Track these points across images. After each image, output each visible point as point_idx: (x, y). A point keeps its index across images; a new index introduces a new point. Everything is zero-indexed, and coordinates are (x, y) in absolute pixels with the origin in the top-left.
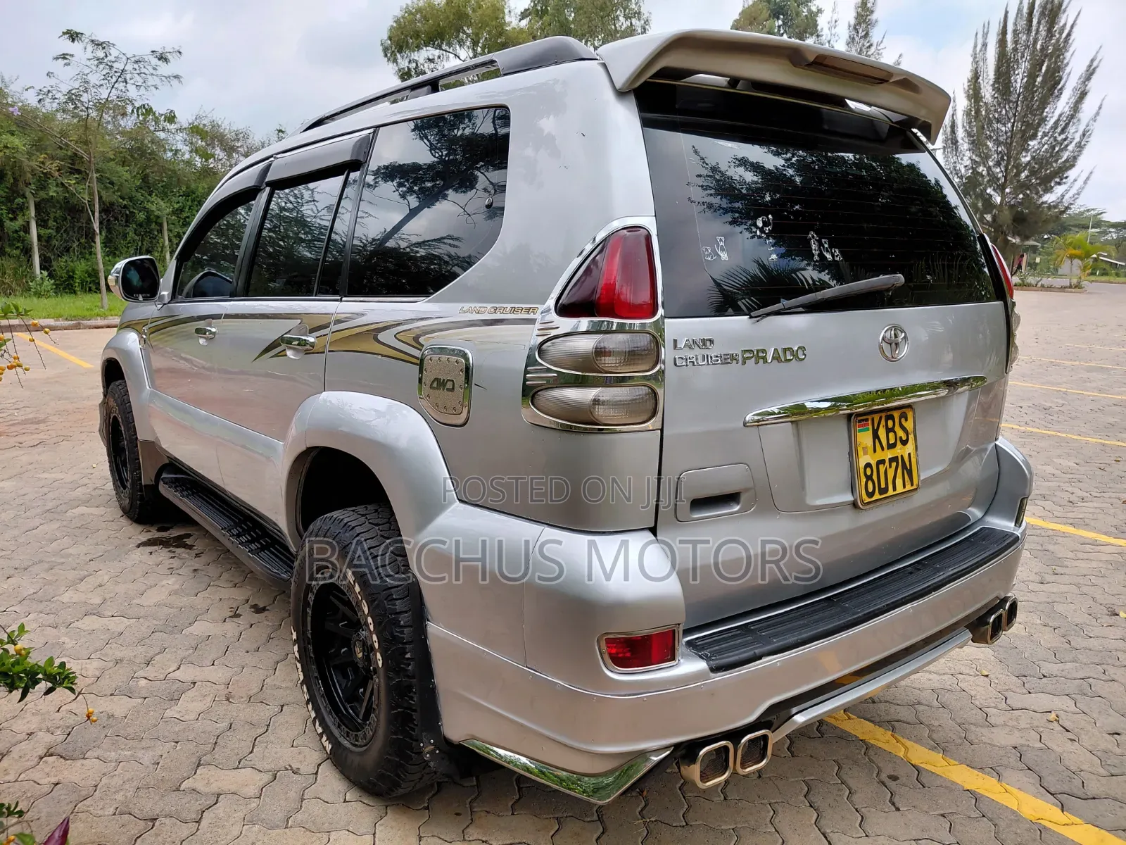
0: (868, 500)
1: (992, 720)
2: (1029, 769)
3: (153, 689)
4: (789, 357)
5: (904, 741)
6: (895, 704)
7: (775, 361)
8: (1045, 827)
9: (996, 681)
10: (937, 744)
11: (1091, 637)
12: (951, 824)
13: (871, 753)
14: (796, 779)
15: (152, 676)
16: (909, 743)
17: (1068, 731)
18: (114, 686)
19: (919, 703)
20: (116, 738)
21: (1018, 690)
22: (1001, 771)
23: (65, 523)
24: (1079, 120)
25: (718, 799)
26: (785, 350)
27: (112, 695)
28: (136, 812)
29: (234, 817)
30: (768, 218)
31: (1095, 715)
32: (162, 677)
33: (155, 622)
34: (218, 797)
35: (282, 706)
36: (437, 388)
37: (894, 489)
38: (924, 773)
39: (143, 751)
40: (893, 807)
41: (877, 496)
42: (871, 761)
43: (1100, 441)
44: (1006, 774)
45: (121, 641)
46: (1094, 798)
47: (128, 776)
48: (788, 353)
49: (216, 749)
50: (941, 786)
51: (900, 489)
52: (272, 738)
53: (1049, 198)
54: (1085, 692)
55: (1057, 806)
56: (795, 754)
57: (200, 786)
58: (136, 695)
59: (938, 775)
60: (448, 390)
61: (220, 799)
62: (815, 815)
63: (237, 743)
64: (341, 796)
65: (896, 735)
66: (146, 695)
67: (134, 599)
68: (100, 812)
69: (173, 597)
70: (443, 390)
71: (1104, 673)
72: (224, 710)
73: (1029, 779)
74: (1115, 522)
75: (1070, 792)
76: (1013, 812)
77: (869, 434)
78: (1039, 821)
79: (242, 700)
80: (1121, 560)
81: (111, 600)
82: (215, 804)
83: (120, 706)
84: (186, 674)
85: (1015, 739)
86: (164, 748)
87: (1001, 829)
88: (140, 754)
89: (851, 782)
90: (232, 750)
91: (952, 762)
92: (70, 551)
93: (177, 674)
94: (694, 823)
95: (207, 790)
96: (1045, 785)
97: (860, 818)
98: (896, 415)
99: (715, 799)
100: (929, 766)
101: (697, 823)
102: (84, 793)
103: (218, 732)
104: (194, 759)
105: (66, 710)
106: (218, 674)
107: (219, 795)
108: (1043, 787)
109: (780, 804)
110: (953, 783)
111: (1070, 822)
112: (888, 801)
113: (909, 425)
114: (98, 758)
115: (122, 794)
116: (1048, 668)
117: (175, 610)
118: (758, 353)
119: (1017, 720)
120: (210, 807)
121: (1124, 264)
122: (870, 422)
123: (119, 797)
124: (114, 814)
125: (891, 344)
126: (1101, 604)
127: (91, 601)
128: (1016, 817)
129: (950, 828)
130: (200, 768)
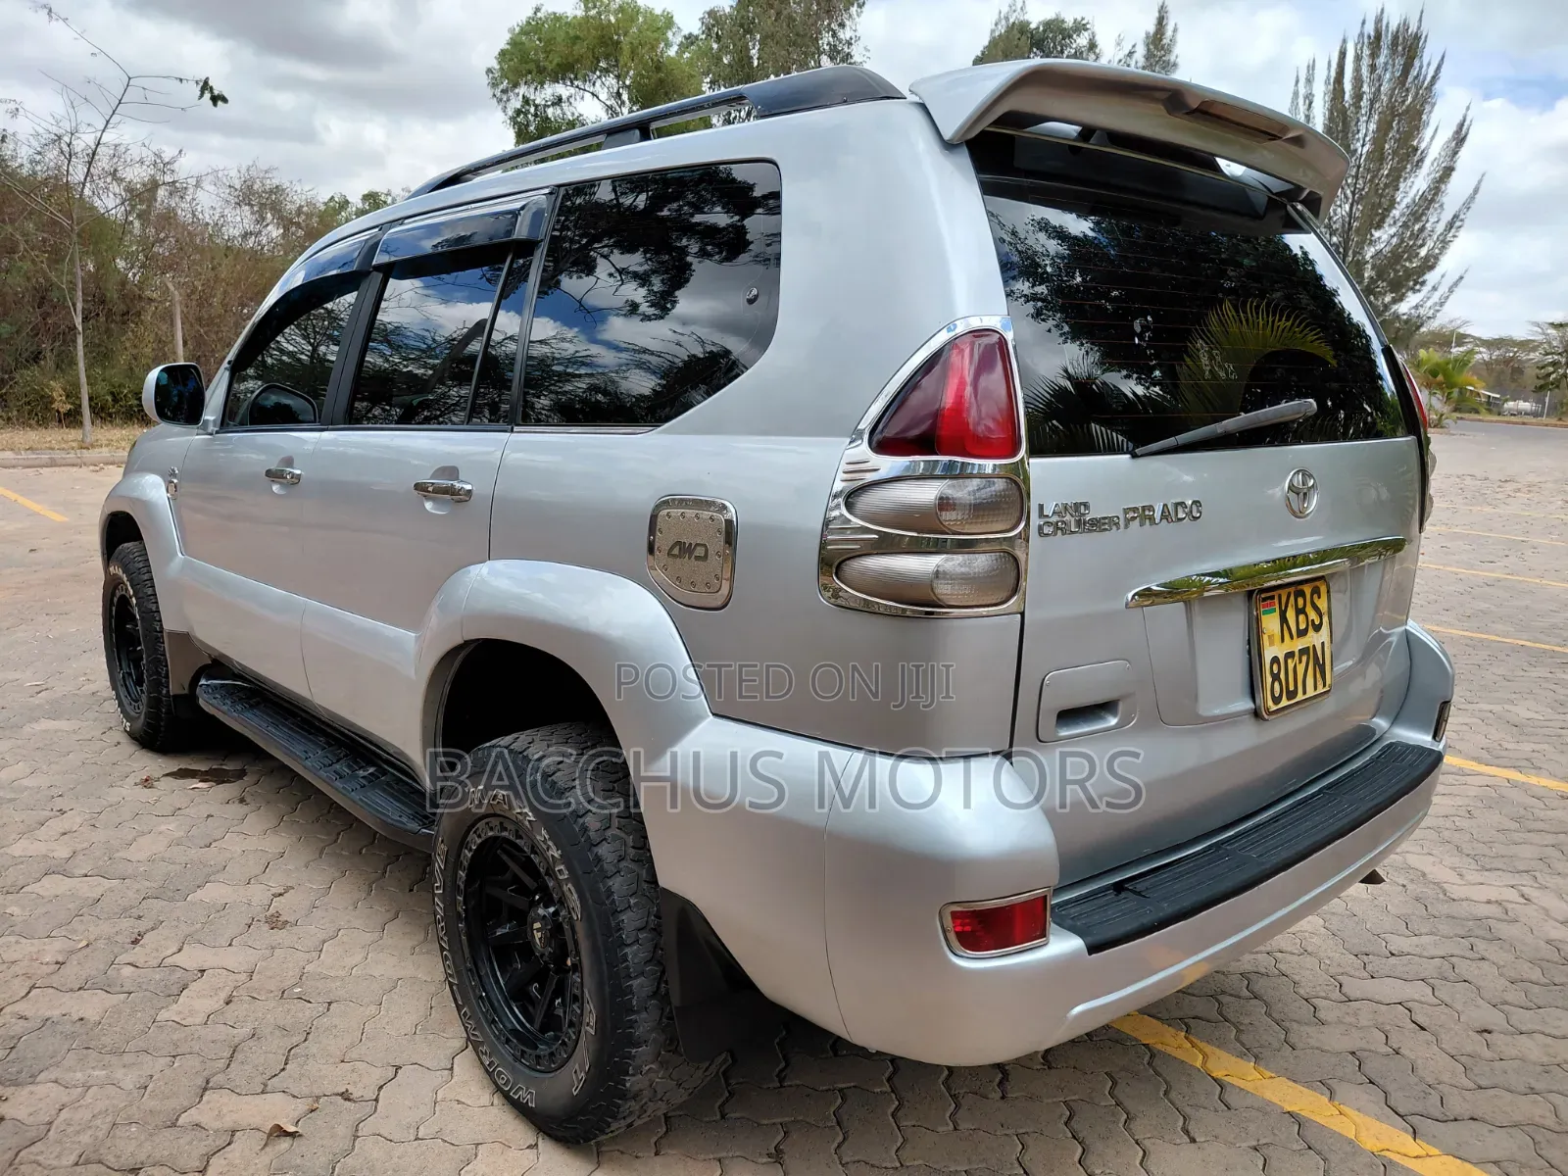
0: (1274, 708)
1: (1322, 1015)
2: (1371, 1082)
3: (141, 980)
4: (1181, 515)
5: (1202, 1045)
6: (1189, 994)
7: (1164, 521)
8: (1391, 1161)
9: (1328, 962)
10: (1247, 1049)
11: (1454, 900)
12: (1265, 1160)
13: (1157, 1062)
14: (1055, 1100)
15: (142, 961)
16: (1208, 1048)
17: (1423, 1029)
18: (83, 977)
19: (1223, 992)
20: (85, 1051)
21: (1357, 974)
22: (1334, 1086)
23: (19, 742)
24: (1441, 206)
25: (945, 1129)
26: (1177, 505)
27: (80, 989)
28: (111, 1160)
29: (256, 1164)
30: (1146, 320)
31: (1459, 1008)
32: (155, 963)
33: (147, 884)
34: (232, 1136)
35: (330, 1004)
36: (679, 556)
37: (1304, 693)
38: (1228, 1089)
39: (123, 1070)
40: (1186, 1137)
41: (1284, 702)
42: (1157, 1073)
43: (1466, 633)
44: (1341, 1089)
45: (98, 910)
46: (1456, 1120)
47: (101, 1106)
48: (1180, 509)
49: (232, 1066)
50: (1252, 1107)
51: (1310, 693)
52: (314, 1050)
53: (1403, 308)
54: (1446, 975)
55: (1406, 1131)
56: (1054, 1065)
57: (204, 1120)
58: (118, 989)
59: (1248, 1092)
60: (697, 558)
61: (236, 1137)
62: (1080, 1150)
63: (265, 1055)
64: (411, 1131)
65: (1190, 1037)
66: (132, 989)
67: (118, 851)
68: (55, 1163)
69: (175, 849)
70: (689, 558)
71: (1472, 949)
72: (246, 1010)
73: (1370, 1097)
74: (1485, 743)
75: (1425, 1113)
76: (1350, 1142)
77: (1276, 616)
78: (1383, 1153)
79: (272, 995)
80: (1494, 795)
81: (84, 852)
82: (229, 1144)
83: (91, 1006)
84: (190, 958)
85: (1354, 1042)
86: (157, 1064)
87: (1333, 1165)
88: (119, 1074)
89: (1129, 1104)
90: (256, 1067)
91: (1268, 1074)
92: (25, 782)
93: (178, 959)
94: (911, 1164)
95: (217, 1125)
96: (1392, 1103)
97: (1141, 1153)
98: (1307, 589)
99: (940, 1129)
100: (1235, 1078)
101: (916, 1163)
102: (32, 1134)
103: (237, 1040)
104: (200, 1082)
105: (10, 1013)
106: (237, 958)
107: (234, 1132)
108: (1389, 1106)
109: (1032, 1135)
110: (1269, 1103)
111: (1424, 1153)
112: (1179, 1129)
113: (1322, 604)
114: (56, 1082)
115: (90, 1133)
116: (1398, 943)
117: (178, 867)
118: (1144, 511)
119: (1356, 1014)
120: (220, 1150)
121: (1498, 396)
122: (1276, 601)
123: (85, 1138)
124: (77, 1164)
125: (1298, 494)
126: (1468, 855)
127: (55, 854)
128: (1353, 1147)
129: (1265, 1165)
130: (208, 1093)
